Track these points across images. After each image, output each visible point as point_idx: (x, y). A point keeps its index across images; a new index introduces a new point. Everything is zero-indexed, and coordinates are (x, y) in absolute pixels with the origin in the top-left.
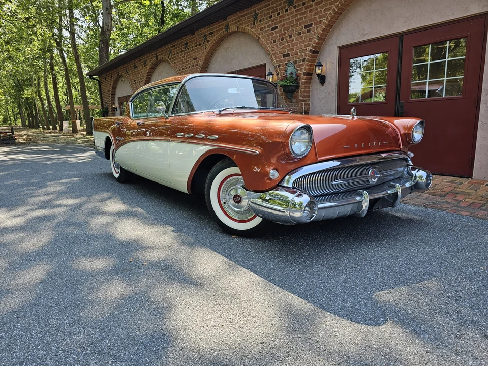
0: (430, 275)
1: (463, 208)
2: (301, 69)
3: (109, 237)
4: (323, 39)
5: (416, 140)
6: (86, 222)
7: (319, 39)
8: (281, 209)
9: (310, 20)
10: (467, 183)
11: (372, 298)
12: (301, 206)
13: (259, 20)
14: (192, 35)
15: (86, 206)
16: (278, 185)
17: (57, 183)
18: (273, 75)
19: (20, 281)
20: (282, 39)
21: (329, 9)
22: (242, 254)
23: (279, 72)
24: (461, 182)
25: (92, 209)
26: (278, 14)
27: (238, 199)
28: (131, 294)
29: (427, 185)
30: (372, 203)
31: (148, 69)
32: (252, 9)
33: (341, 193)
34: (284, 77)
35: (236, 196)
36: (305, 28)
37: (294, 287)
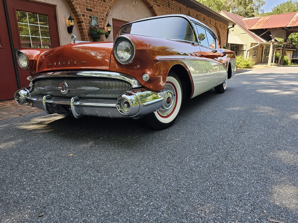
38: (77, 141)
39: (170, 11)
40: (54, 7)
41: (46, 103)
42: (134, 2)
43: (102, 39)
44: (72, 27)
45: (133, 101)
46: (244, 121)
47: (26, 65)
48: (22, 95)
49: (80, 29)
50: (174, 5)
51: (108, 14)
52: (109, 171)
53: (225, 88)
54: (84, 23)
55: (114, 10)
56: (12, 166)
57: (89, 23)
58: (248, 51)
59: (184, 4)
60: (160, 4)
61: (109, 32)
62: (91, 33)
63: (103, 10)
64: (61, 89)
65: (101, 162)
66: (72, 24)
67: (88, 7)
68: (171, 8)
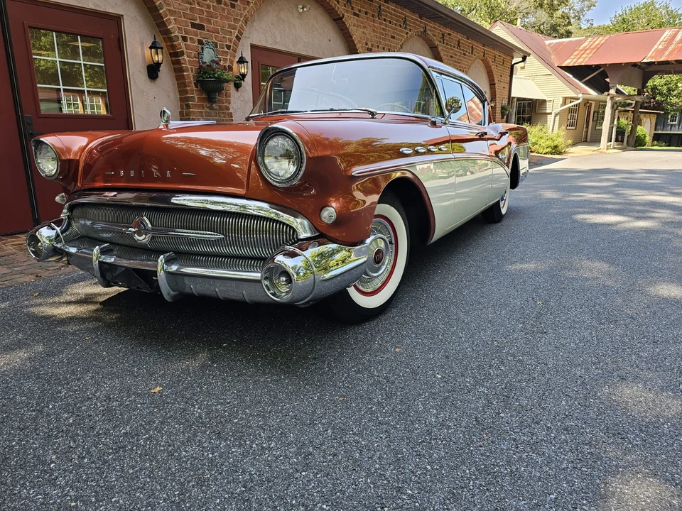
38: (169, 351)
39: (383, 27)
40: (117, 19)
41: (101, 263)
42: (300, 6)
43: (226, 93)
44: (158, 65)
45: (299, 269)
46: (546, 302)
47: (55, 171)
48: (44, 240)
49: (175, 70)
50: (391, 13)
51: (241, 34)
52: (244, 436)
53: (504, 211)
54: (185, 57)
55: (255, 24)
56: (22, 420)
57: (197, 56)
58: (556, 115)
59: (413, 11)
60: (360, 11)
61: (244, 76)
62: (201, 79)
63: (230, 25)
64: (135, 232)
65: (225, 411)
66: (158, 58)
67: (195, 20)
68: (385, 20)
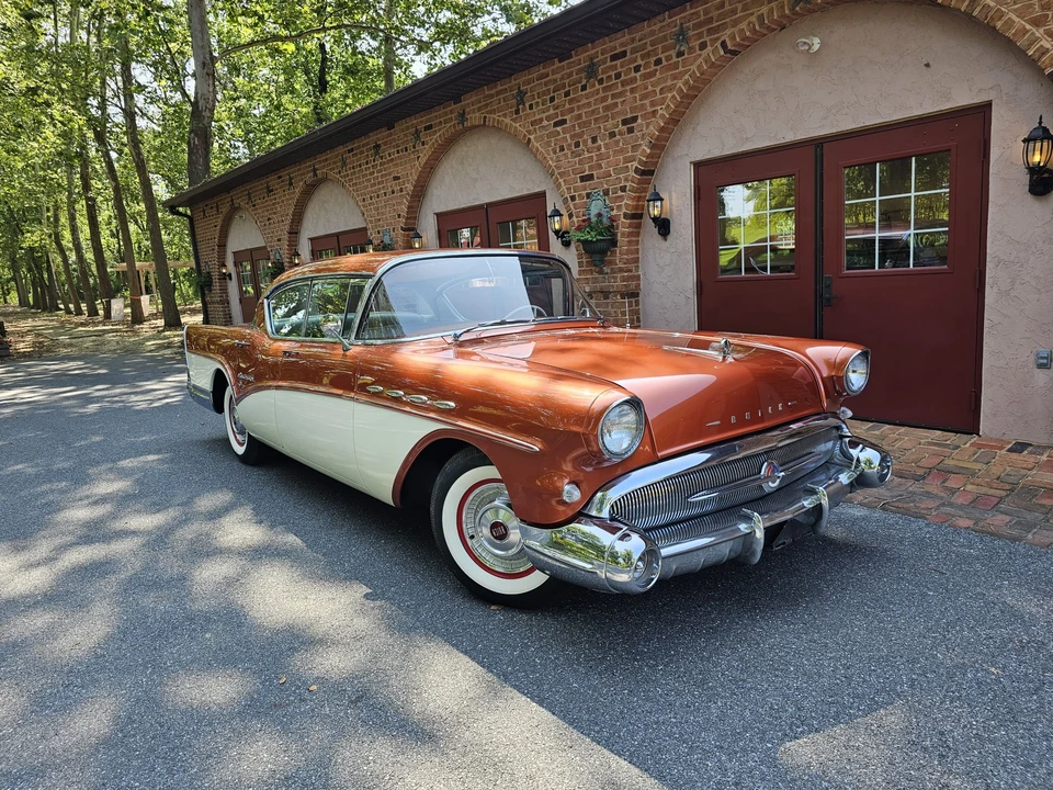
0: (890, 694)
1: (961, 507)
2: (619, 207)
3: (233, 618)
4: (660, 147)
5: (855, 388)
6: (183, 578)
7: (653, 146)
8: (588, 566)
9: (633, 109)
10: (968, 445)
11: (775, 759)
12: (630, 559)
13: (527, 105)
14: (389, 129)
15: (179, 533)
16: (581, 515)
17: (110, 470)
18: (561, 215)
19: (56, 743)
20: (577, 145)
21: (670, 89)
22: (512, 654)
23: (574, 211)
24: (956, 443)
25: (192, 542)
26: (567, 94)
27: (499, 531)
28: (290, 770)
29: (882, 478)
30: (772, 533)
31: (297, 196)
32: (514, 82)
33: (707, 515)
34: (584, 221)
35: (495, 526)
36: (623, 124)
37: (619, 737)
54: (574, 218)
57: (585, 213)
67: (584, 173)
